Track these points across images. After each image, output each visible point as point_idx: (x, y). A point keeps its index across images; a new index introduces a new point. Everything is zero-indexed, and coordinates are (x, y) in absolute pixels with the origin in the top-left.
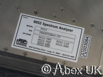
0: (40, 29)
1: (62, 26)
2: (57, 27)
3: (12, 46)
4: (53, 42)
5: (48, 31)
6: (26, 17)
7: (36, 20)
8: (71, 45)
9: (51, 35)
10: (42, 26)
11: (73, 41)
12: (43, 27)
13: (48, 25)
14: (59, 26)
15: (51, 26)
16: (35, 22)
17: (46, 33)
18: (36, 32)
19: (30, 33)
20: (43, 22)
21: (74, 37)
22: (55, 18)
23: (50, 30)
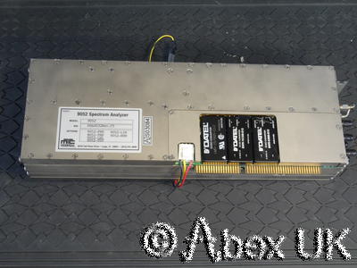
0: (86, 121)
1: (114, 112)
2: (107, 115)
3: (57, 150)
4: (107, 134)
5: (97, 122)
6: (67, 110)
7: (80, 111)
8: (129, 133)
9: (103, 125)
10: (89, 117)
11: (130, 127)
12: (91, 118)
13: (95, 115)
14: (109, 112)
15: (100, 114)
16: (79, 114)
17: (96, 125)
18: (83, 126)
19: (75, 129)
20: (89, 112)
21: (130, 122)
22: (103, 104)
23: (100, 120)
